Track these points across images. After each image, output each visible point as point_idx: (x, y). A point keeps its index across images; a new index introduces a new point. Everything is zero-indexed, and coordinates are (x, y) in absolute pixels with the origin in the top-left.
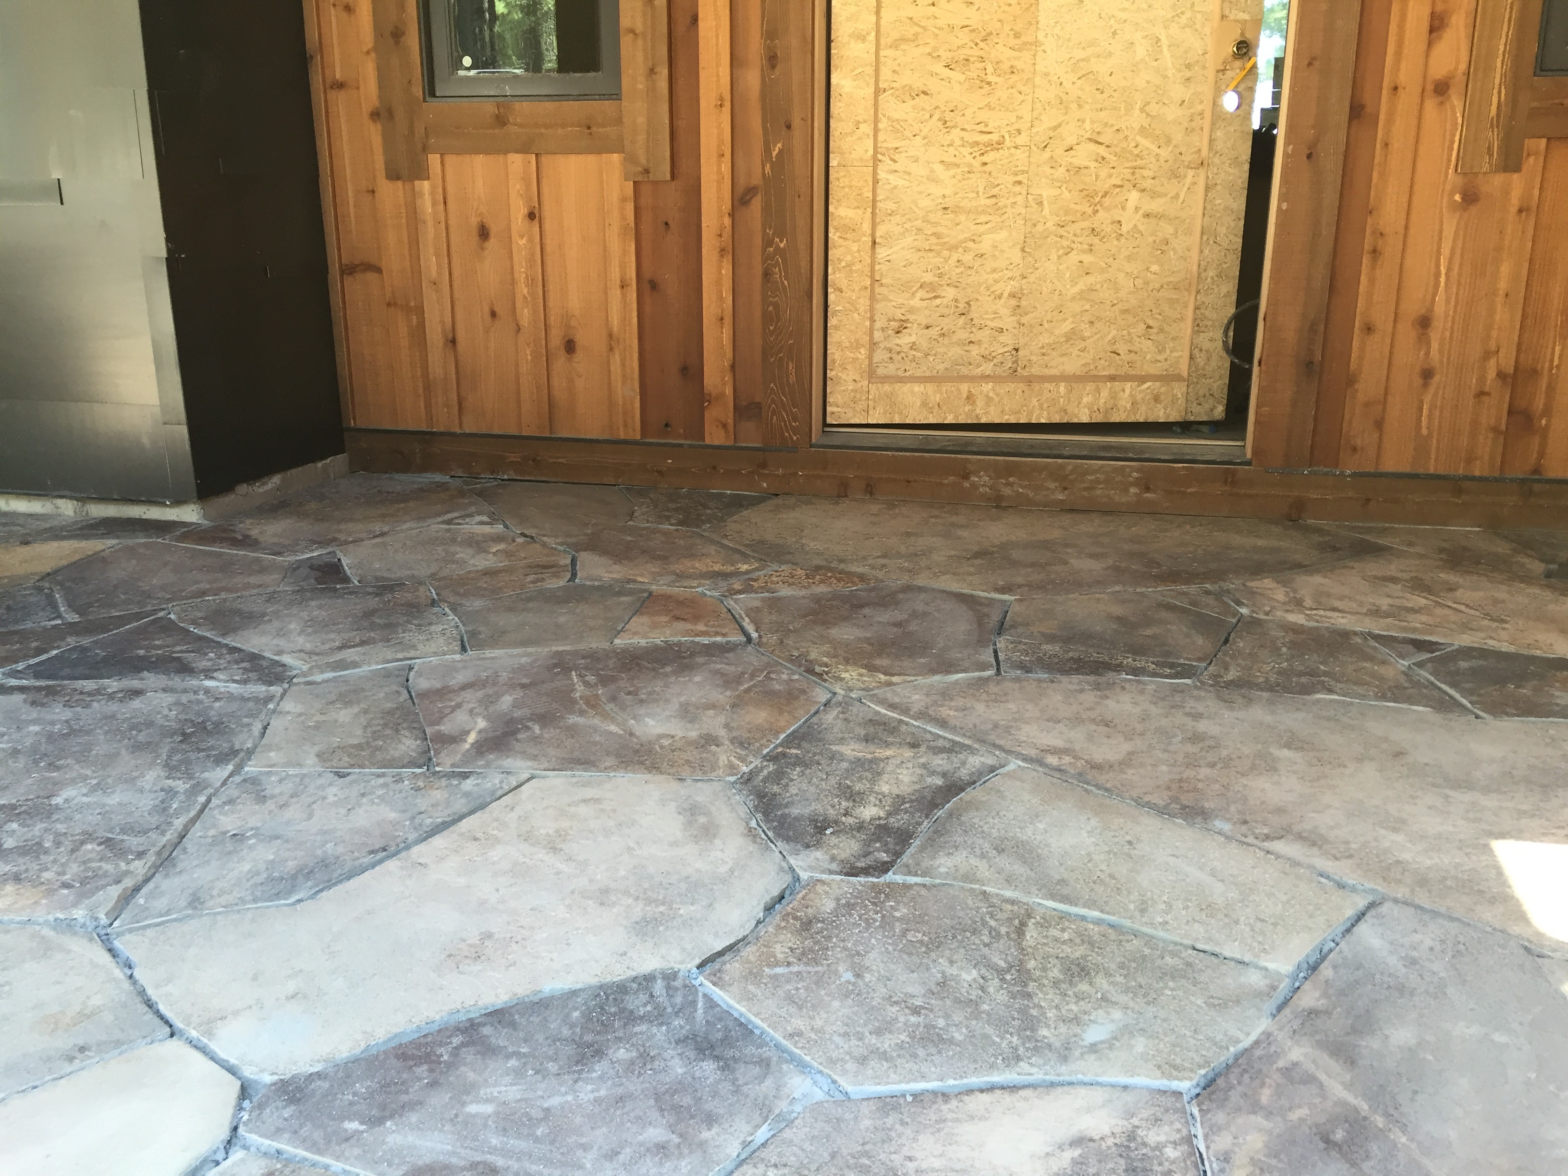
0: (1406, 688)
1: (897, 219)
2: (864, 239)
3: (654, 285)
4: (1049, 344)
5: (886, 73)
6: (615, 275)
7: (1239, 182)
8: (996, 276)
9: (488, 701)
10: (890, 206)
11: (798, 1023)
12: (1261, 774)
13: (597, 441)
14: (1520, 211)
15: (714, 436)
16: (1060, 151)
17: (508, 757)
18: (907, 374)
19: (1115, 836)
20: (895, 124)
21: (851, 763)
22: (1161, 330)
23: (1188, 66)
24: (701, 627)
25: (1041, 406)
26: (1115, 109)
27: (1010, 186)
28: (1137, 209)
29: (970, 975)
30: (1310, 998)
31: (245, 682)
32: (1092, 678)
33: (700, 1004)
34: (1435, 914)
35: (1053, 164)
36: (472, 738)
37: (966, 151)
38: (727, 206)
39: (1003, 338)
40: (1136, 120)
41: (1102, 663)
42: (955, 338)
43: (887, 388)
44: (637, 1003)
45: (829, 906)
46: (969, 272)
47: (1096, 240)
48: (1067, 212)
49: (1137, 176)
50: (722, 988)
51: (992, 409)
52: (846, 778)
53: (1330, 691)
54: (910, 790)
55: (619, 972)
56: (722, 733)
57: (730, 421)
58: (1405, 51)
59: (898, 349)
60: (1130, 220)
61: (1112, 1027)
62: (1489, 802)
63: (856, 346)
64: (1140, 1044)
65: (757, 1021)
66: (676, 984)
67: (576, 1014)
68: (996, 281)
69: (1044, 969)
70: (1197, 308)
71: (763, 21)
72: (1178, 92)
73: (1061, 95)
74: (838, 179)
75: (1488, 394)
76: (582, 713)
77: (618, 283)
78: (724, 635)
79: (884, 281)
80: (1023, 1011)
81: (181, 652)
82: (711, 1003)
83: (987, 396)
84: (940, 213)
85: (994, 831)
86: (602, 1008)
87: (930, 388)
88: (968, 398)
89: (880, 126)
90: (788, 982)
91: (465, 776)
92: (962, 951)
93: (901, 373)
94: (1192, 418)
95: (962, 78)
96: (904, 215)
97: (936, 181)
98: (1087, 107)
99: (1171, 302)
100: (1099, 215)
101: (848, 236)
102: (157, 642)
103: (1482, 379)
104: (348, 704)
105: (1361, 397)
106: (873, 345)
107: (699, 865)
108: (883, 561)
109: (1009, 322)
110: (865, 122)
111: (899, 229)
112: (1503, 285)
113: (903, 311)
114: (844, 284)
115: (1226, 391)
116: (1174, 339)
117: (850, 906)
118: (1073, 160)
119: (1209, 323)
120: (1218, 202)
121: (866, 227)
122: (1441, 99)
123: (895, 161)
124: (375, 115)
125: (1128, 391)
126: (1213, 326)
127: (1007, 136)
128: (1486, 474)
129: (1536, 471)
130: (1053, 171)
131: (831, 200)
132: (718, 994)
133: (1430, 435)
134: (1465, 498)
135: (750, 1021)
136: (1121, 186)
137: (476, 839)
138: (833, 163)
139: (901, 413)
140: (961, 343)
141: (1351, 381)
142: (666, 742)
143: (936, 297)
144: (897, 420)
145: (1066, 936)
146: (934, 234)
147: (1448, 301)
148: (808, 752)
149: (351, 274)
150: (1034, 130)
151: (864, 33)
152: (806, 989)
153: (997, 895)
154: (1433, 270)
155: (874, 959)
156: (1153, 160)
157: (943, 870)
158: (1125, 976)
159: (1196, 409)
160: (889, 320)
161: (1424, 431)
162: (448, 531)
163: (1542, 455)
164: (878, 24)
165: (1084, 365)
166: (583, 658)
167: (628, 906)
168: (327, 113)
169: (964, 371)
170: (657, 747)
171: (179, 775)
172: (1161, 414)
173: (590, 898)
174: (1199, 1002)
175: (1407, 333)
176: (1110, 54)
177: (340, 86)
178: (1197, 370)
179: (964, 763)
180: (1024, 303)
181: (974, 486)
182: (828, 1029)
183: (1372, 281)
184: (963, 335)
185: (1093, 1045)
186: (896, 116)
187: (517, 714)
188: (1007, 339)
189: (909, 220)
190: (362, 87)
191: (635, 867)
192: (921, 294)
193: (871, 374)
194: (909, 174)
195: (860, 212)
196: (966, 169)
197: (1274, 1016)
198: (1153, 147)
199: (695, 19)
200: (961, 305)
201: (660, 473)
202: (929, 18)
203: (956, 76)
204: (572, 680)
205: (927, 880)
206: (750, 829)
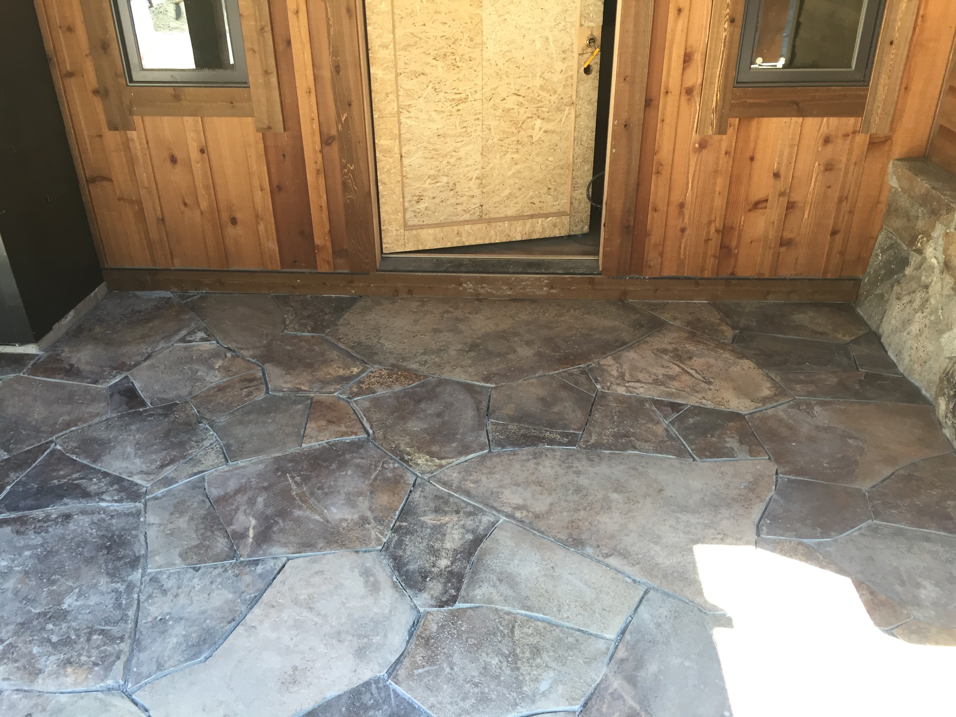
0: (666, 442)
1: (413, 143)
2: (396, 156)
3: (279, 188)
4: (498, 202)
5: (401, 64)
6: (256, 183)
7: (592, 112)
8: (468, 169)
9: (252, 502)
10: (409, 136)
11: (432, 700)
12: (605, 512)
13: (256, 272)
14: (726, 153)
15: (323, 268)
16: (498, 101)
17: (273, 546)
18: (425, 223)
19: (547, 564)
20: (408, 92)
21: (431, 529)
22: (555, 190)
23: (564, 52)
24: (343, 429)
25: (496, 234)
26: (526, 77)
27: (473, 121)
28: (540, 129)
29: (495, 661)
30: (621, 653)
31: (120, 501)
32: (531, 449)
33: (392, 696)
34: (668, 595)
35: (495, 107)
36: (251, 533)
37: (448, 104)
38: (318, 147)
39: (474, 200)
40: (538, 82)
41: (536, 437)
42: (449, 202)
43: (414, 232)
44: (367, 699)
45: (434, 627)
46: (454, 168)
47: (520, 147)
48: (504, 132)
49: (540, 111)
50: (399, 685)
51: (471, 237)
52: (430, 540)
53: (635, 448)
54: (459, 545)
55: (356, 682)
56: (369, 514)
57: (331, 260)
58: (672, 73)
59: (419, 211)
60: (537, 135)
61: (550, 681)
62: (693, 519)
63: (396, 212)
64: (560, 689)
65: (417, 702)
66: (380, 685)
67: (344, 709)
68: (469, 172)
69: (523, 653)
70: (573, 178)
71: (330, 45)
72: (559, 66)
73: (497, 71)
74: (379, 125)
75: (711, 240)
76: (300, 508)
77: (259, 188)
78: (356, 434)
79: (408, 176)
80: (517, 678)
81: (77, 479)
82: (397, 695)
83: (467, 232)
84: (436, 138)
85: (497, 568)
86: (353, 704)
87: (437, 230)
88: (458, 233)
89: (400, 93)
90: (425, 677)
91: (256, 563)
92: (491, 647)
93: (421, 223)
94: (573, 233)
95: (443, 64)
96: (416, 141)
97: (433, 121)
98: (511, 76)
99: (560, 175)
100: (521, 133)
101: (387, 155)
102: (61, 473)
103: (708, 233)
104: (182, 513)
105: (652, 242)
106: (405, 210)
107: (376, 610)
108: (425, 358)
109: (477, 192)
110: (391, 93)
111: (414, 148)
112: (718, 189)
113: (420, 191)
114: (386, 180)
115: (589, 219)
116: (562, 194)
117: (443, 626)
118: (505, 105)
119: (580, 185)
120: (582, 123)
121: (396, 149)
122: (689, 97)
123: (409, 112)
124: (96, 92)
125: (540, 223)
126: (582, 187)
127: (469, 95)
128: (710, 276)
129: (733, 274)
130: (495, 112)
131: (376, 136)
132: (399, 689)
133: (685, 258)
134: (700, 287)
135: (413, 701)
136: (532, 118)
137: (273, 607)
138: (375, 116)
139: (422, 244)
140: (452, 205)
141: (647, 234)
142: (344, 524)
143: (437, 182)
144: (421, 248)
145: (530, 631)
146: (433, 149)
147: (692, 195)
148: (411, 524)
149: (93, 182)
150: (484, 91)
151: (387, 44)
152: (433, 680)
153: (502, 610)
154: (685, 180)
155: (456, 658)
156: (547, 102)
157: (478, 597)
158: (554, 651)
159: (575, 229)
160: (413, 196)
161: (682, 257)
162: (186, 348)
163: (735, 267)
164: (394, 38)
165: (517, 211)
166: (290, 461)
167: (351, 641)
168: (65, 91)
169: (455, 219)
170: (341, 528)
171: (117, 579)
172: (557, 232)
173: (333, 638)
174: (581, 662)
175: (673, 210)
176: (522, 48)
177: (70, 74)
178: (574, 208)
179: (480, 522)
180: (484, 181)
181: (466, 290)
182: (444, 701)
183: (657, 186)
184: (453, 201)
185: (543, 692)
186: (408, 87)
187: (269, 511)
188: (476, 201)
189: (420, 143)
190: (85, 76)
191: (348, 616)
192: (429, 181)
193: (406, 227)
194: (417, 118)
195: (392, 141)
196: (449, 114)
197: (608, 664)
198: (547, 96)
199: (289, 43)
200: (451, 185)
201: (294, 287)
202: (422, 33)
203: (440, 64)
204: (288, 481)
205: (472, 605)
206: (394, 583)
